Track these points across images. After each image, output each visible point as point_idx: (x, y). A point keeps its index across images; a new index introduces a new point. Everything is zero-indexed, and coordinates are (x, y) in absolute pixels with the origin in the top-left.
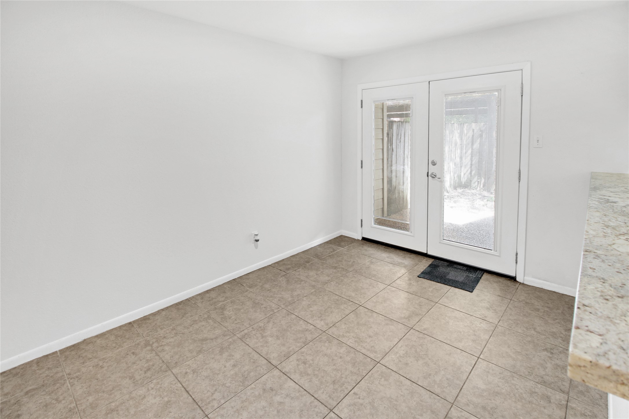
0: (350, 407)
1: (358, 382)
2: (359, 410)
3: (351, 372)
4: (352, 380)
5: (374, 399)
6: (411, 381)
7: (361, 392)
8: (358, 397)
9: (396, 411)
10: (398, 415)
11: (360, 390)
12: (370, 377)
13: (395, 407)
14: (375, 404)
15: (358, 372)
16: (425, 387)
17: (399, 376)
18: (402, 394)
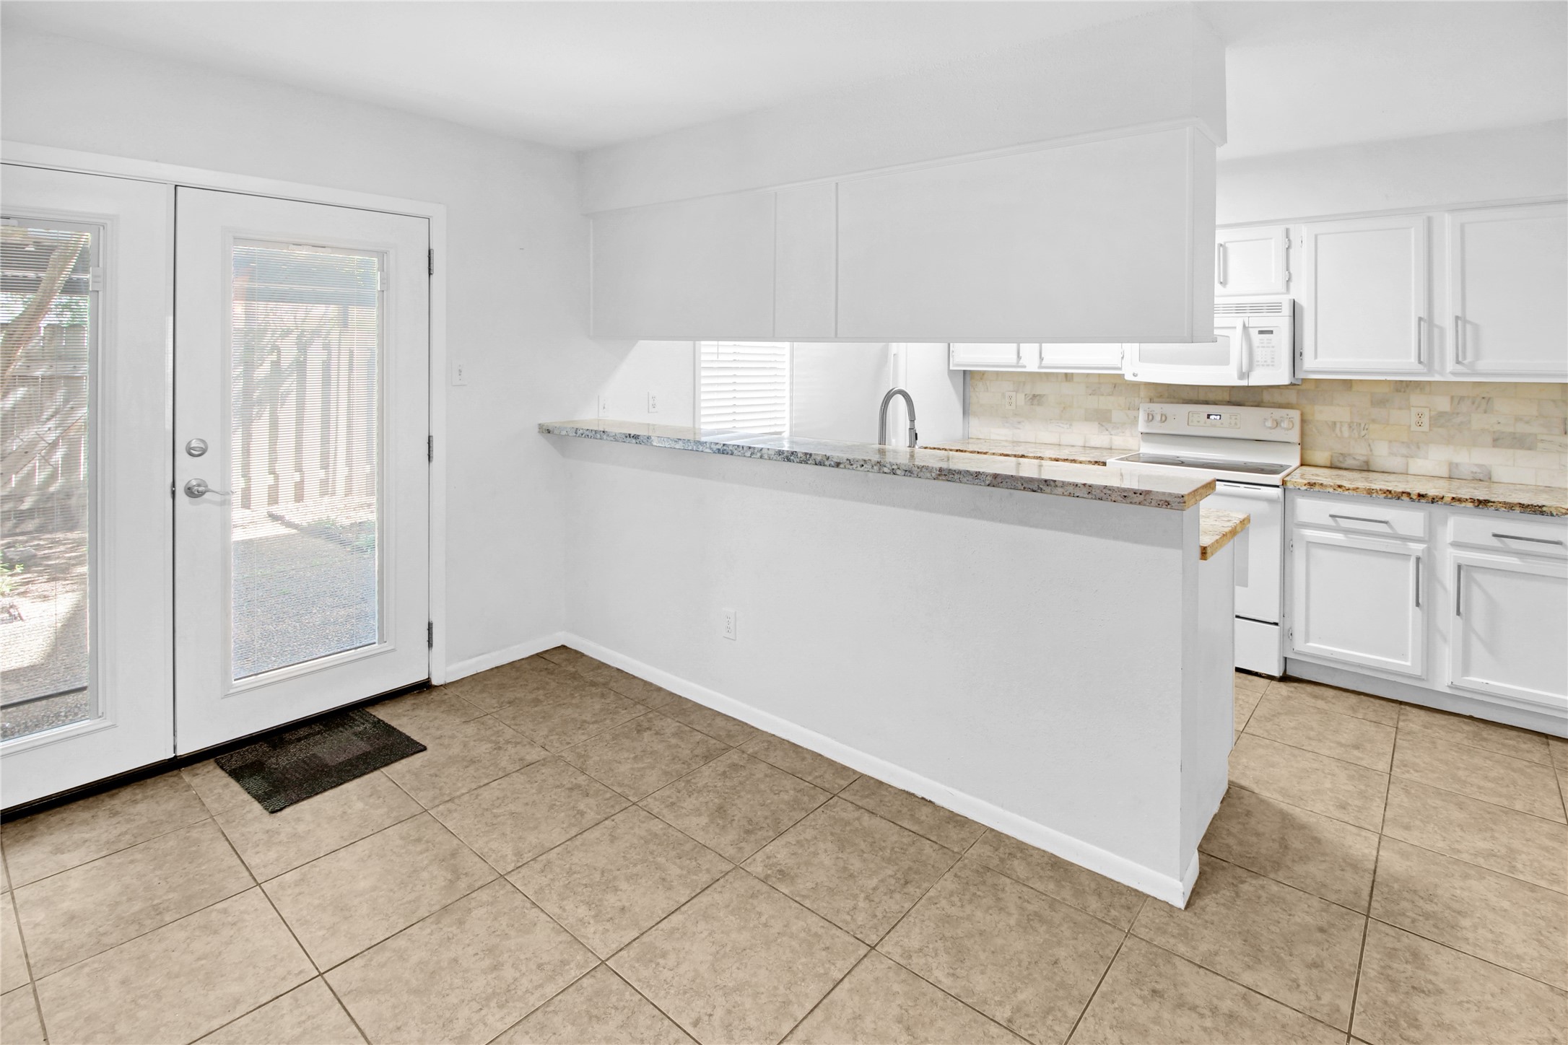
0: (736, 1037)
1: (660, 1012)
2: (745, 1019)
3: (622, 1026)
4: (649, 1028)
5: (716, 986)
6: (673, 913)
7: (693, 1010)
8: (706, 1018)
9: (748, 950)
10: (759, 949)
11: (686, 1011)
12: (650, 986)
13: (740, 951)
14: (731, 985)
15: (626, 1011)
16: (694, 894)
17: (656, 930)
18: (706, 933)
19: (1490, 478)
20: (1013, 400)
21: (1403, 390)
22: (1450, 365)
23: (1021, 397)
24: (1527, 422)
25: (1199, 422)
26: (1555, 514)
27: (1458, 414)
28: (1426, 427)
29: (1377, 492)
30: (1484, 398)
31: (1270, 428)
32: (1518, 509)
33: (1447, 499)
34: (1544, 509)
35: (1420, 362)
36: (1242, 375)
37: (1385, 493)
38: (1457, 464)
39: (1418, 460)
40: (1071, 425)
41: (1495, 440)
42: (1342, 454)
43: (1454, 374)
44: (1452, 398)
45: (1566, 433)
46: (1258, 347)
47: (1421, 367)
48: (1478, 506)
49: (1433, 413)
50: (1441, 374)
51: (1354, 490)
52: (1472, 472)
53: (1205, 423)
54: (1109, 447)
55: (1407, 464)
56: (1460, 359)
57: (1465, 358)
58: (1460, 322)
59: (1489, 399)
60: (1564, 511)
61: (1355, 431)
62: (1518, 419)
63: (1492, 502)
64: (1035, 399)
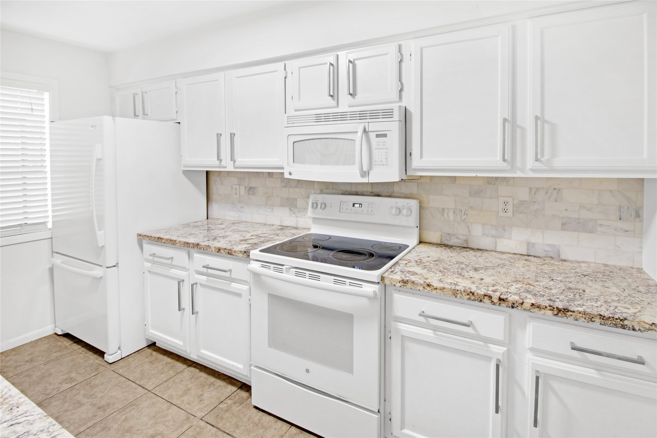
19: (559, 256)
20: (238, 191)
21: (493, 183)
22: (530, 163)
23: (242, 188)
24: (589, 210)
25: (347, 209)
26: (637, 328)
27: (534, 202)
28: (510, 214)
29: (461, 293)
30: (555, 189)
31: (395, 215)
32: (598, 320)
33: (527, 305)
34: (626, 322)
35: (504, 160)
36: (364, 174)
37: (468, 294)
38: (533, 244)
39: (504, 240)
40: (272, 209)
41: (563, 224)
42: (448, 234)
43: (533, 170)
44: (530, 189)
45: (620, 219)
46: (376, 149)
47: (505, 164)
48: (557, 314)
49: (515, 202)
50: (522, 170)
51: (441, 289)
52: (545, 251)
53: (351, 210)
54: (295, 226)
55: (496, 242)
56: (539, 157)
57: (543, 155)
58: (539, 122)
59: (559, 190)
60: (647, 326)
61: (458, 216)
62: (582, 207)
63: (571, 311)
64: (251, 190)
